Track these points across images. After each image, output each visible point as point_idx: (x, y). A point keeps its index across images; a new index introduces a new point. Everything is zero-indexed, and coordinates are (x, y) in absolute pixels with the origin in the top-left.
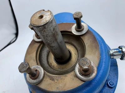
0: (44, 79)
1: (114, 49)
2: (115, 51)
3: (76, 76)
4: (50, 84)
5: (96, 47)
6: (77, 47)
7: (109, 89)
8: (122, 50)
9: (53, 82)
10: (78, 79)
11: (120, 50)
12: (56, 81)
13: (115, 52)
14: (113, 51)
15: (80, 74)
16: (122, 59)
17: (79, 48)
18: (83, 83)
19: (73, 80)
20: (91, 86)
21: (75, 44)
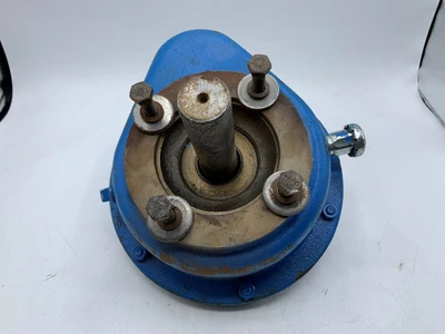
0: (196, 225)
1: (337, 134)
2: (339, 138)
3: (267, 208)
4: (212, 233)
5: (303, 138)
6: (253, 136)
7: (325, 222)
8: (353, 135)
9: (217, 228)
10: (271, 215)
11: (350, 135)
12: (224, 225)
13: (338, 141)
14: (335, 139)
15: (275, 203)
16: (352, 154)
17: (258, 140)
18: (283, 221)
19: (262, 216)
20: (297, 224)
21: (248, 130)
